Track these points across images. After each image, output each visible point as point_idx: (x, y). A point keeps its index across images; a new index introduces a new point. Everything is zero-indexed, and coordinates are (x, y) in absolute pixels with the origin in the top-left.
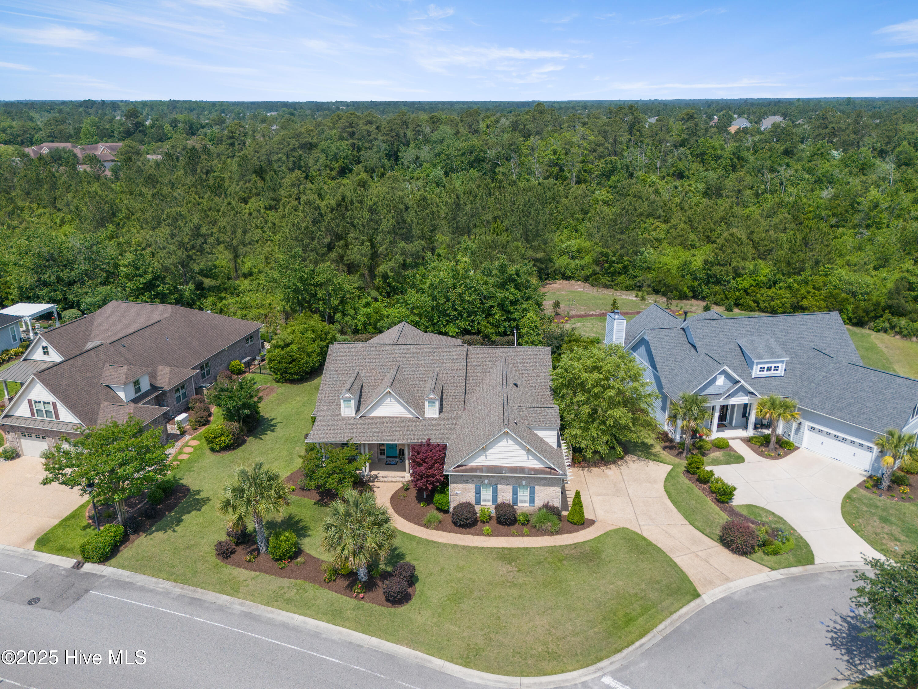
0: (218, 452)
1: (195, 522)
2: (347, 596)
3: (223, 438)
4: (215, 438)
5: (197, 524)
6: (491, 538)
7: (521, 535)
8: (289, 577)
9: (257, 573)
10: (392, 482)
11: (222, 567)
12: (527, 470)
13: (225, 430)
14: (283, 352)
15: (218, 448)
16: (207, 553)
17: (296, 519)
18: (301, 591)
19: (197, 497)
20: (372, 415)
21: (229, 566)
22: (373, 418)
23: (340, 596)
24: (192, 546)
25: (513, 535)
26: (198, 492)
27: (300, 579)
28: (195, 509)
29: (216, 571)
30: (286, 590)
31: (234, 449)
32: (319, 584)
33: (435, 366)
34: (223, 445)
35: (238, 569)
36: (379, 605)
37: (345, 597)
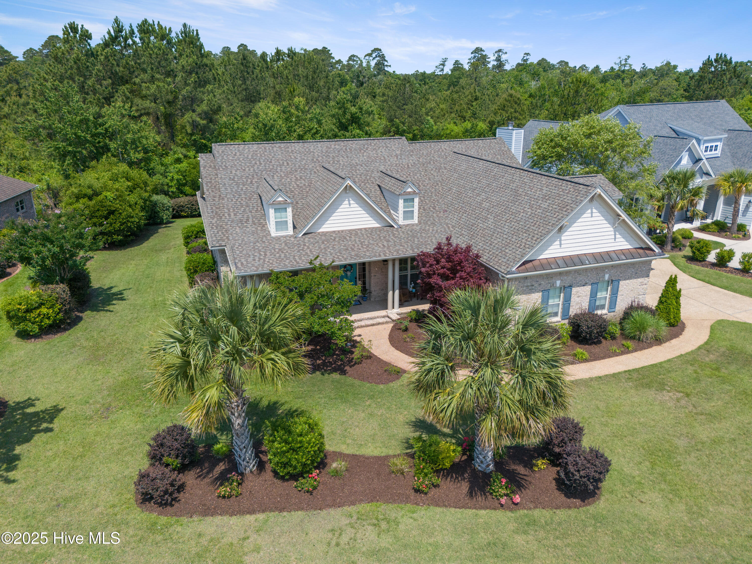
0: (36, 336)
1: (50, 453)
2: (482, 508)
3: (44, 310)
4: (28, 311)
5: (56, 455)
6: (593, 363)
7: (626, 351)
8: (335, 505)
9: (261, 516)
10: (373, 325)
11: (167, 526)
12: (614, 255)
13: (46, 297)
14: (92, 203)
15: (36, 329)
16: (114, 506)
17: (265, 403)
18: (384, 525)
19: (30, 410)
20: (321, 230)
21: (184, 520)
22: (325, 234)
23: (471, 512)
24: (67, 500)
25: (616, 354)
26: (30, 403)
27: (361, 501)
28: (38, 431)
29: (159, 538)
30: (350, 532)
31: (65, 330)
32: (407, 500)
33: (377, 164)
34: (47, 321)
35: (209, 519)
36: (558, 508)
37: (483, 512)
